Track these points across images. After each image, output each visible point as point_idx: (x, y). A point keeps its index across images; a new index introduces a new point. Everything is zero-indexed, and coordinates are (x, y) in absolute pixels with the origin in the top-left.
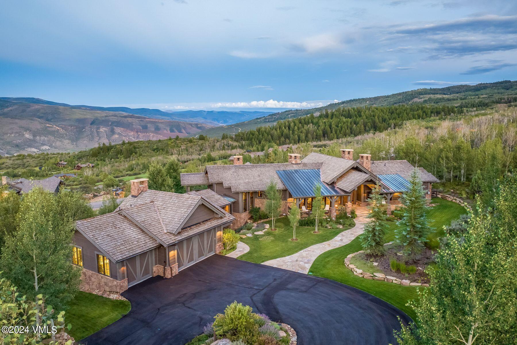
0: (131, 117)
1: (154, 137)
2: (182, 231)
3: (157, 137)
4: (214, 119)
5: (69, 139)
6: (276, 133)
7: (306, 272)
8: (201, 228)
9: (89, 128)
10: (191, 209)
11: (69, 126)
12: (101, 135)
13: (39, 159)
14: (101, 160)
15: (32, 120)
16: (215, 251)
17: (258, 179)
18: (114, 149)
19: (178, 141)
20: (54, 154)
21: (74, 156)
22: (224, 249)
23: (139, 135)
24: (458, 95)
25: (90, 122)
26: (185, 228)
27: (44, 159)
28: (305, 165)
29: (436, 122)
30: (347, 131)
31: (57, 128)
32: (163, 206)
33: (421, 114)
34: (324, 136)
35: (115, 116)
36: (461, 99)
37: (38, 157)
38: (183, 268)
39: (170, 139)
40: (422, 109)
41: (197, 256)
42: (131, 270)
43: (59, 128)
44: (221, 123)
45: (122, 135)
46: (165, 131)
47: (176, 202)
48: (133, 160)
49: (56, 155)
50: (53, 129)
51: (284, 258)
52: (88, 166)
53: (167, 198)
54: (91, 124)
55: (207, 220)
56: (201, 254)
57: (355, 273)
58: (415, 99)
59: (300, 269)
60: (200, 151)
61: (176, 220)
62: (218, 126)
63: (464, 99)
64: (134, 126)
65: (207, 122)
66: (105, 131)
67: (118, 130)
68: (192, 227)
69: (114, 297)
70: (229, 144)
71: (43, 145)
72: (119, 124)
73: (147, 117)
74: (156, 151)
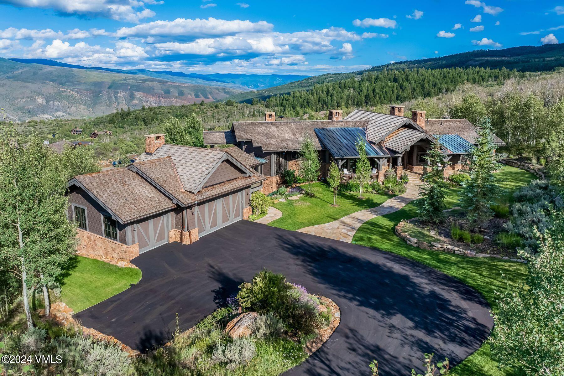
0: (152, 80)
1: (177, 102)
2: (203, 190)
3: (181, 102)
4: (243, 84)
5: (85, 105)
6: (312, 98)
7: (349, 240)
8: (226, 187)
9: (106, 92)
10: (214, 164)
11: (85, 90)
12: (119, 101)
13: (53, 125)
14: (120, 127)
15: (44, 83)
16: (242, 216)
17: (293, 137)
18: (133, 115)
19: (203, 107)
20: (68, 120)
21: (90, 123)
22: (253, 214)
23: (160, 101)
24: (519, 57)
25: (107, 86)
26: (206, 187)
27: (57, 126)
28: (347, 122)
29: (494, 88)
30: (393, 97)
31: (72, 92)
32: (181, 162)
33: (477, 78)
34: (366, 103)
35: (134, 79)
36: (523, 62)
37: (51, 124)
38: (204, 234)
39: (195, 105)
40: (478, 73)
41: (221, 221)
42: (143, 233)
43: (73, 93)
44: (251, 88)
45: (142, 100)
46: (190, 97)
47: (196, 157)
48: (154, 127)
49: (71, 122)
50: (67, 93)
51: (323, 225)
52: (106, 134)
53: (186, 153)
54: (109, 88)
55: (233, 179)
56: (225, 219)
57: (408, 242)
58: (470, 62)
59: (342, 237)
60: (228, 118)
61: (196, 177)
62: (248, 91)
63: (526, 62)
64: (155, 91)
65: (236, 87)
66: (124, 95)
67: (138, 95)
68: (215, 186)
69: (122, 264)
70: (259, 110)
71: (58, 111)
72: (138, 88)
73: (170, 81)
74: (179, 117)
